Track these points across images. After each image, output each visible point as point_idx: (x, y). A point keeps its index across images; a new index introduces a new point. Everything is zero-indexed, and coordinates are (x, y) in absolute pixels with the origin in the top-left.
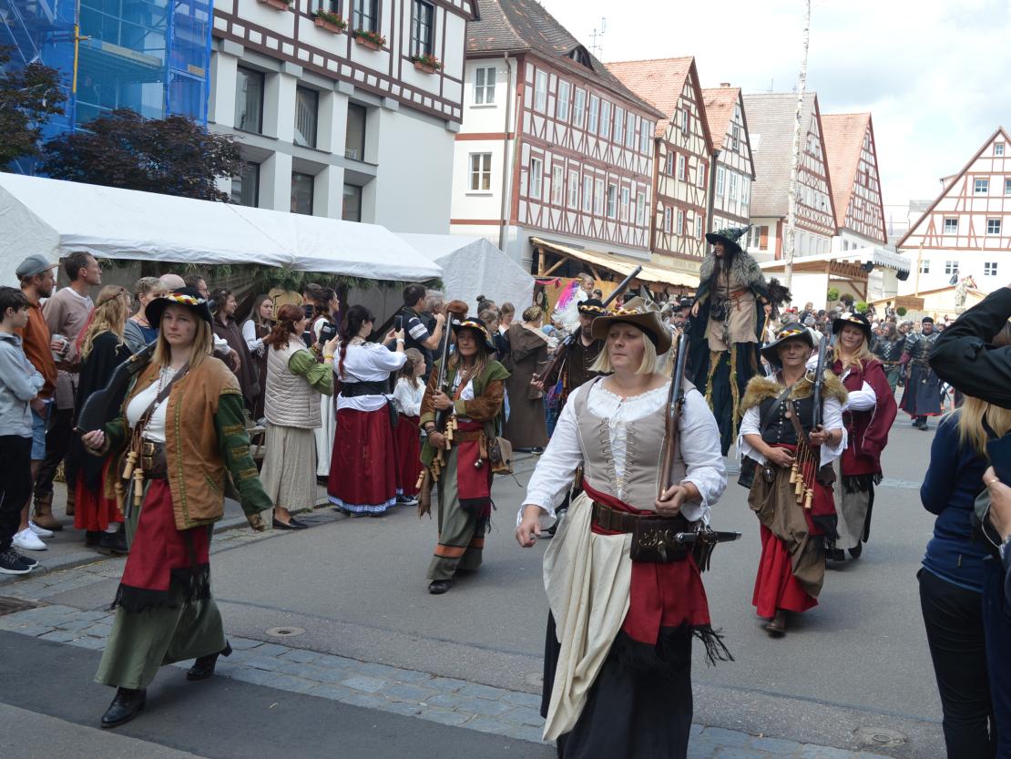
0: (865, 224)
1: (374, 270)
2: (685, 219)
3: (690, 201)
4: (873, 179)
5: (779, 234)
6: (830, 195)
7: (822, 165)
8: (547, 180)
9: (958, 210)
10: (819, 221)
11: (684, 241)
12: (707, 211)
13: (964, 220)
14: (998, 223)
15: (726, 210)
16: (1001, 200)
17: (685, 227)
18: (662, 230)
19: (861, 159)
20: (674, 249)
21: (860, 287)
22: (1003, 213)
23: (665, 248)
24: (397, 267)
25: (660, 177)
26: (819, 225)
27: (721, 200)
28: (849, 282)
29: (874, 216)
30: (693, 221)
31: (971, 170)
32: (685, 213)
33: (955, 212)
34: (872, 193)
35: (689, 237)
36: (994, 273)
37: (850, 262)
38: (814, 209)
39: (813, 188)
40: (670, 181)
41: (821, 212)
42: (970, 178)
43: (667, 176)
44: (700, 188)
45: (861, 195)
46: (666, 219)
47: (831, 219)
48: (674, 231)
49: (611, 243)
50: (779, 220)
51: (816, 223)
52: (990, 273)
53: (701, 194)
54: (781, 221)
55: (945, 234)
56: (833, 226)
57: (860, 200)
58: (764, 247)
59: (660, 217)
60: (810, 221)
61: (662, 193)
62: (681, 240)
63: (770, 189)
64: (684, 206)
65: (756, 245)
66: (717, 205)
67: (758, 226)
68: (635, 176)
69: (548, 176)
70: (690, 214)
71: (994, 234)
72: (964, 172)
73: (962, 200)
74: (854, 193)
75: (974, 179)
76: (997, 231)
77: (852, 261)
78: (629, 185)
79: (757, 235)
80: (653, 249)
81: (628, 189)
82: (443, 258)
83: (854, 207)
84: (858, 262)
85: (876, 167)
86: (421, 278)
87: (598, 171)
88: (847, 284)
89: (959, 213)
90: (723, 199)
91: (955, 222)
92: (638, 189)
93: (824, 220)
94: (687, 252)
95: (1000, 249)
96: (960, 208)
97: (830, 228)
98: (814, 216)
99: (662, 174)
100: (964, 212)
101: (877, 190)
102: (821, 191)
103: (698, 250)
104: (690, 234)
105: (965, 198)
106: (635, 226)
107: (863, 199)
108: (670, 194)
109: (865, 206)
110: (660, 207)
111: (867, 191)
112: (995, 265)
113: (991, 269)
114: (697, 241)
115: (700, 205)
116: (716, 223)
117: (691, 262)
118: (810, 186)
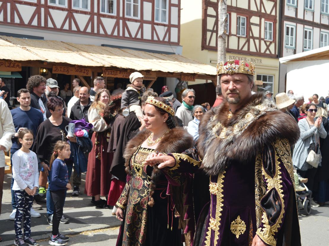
2: (249, 24)
3: (253, 8)
11: (248, 41)
12: (278, 18)
15: (300, 16)
17: (249, 29)
18: (215, 31)
20: (233, 47)
27: (293, 9)
30: (259, 25)
32: (248, 18)
35: (254, 38)
48: (233, 32)
53: (269, 4)
59: (211, 20)
62: (243, 40)
64: (247, 13)
66: (289, 12)
70: (255, 20)
90: (297, 9)
94: (253, 50)
103: (268, 49)
104: (256, 35)
106: (152, 23)
114: (265, 42)
115: (268, 12)
116: (288, 28)
117: (259, 58)
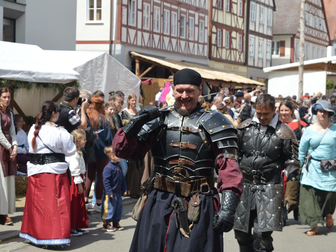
1: (34, 76)
2: (231, 38)
3: (233, 25)
5: (292, 46)
6: (325, 19)
8: (140, 13)
10: (318, 37)
11: (231, 52)
12: (245, 32)
15: (257, 30)
17: (231, 43)
18: (216, 45)
20: (224, 57)
23: (218, 57)
24: (48, 74)
25: (214, 10)
26: (319, 39)
27: (253, 24)
30: (236, 39)
32: (230, 33)
35: (234, 49)
38: (315, 29)
39: (314, 15)
40: (220, 12)
41: (319, 30)
43: (218, 9)
44: (240, 17)
46: (218, 38)
47: (326, 35)
48: (224, 45)
49: (182, 54)
50: (292, 36)
51: (316, 38)
53: (240, 20)
54: (294, 37)
56: (328, 39)
58: (283, 54)
59: (214, 36)
60: (312, 37)
61: (215, 20)
62: (228, 52)
63: (286, 16)
64: (230, 29)
65: (277, 53)
66: (252, 28)
67: (279, 40)
68: (197, 9)
69: (140, 10)
70: (234, 34)
78: (194, 16)
79: (278, 47)
80: (210, 57)
81: (193, 18)
82: (79, 67)
86: (65, 81)
87: (173, 7)
90: (255, 23)
92: (200, 18)
93: (321, 35)
94: (233, 59)
97: (325, 41)
98: (315, 33)
99: (215, 8)
102: (319, 17)
103: (240, 58)
104: (234, 47)
106: (198, 42)
108: (220, 21)
110: (214, 29)
114: (239, 52)
115: (240, 28)
116: (251, 40)
117: (235, 66)
118: (312, 13)
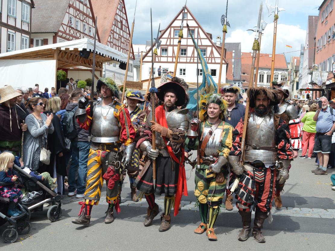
0: (121, 48)
4: (125, 26)
6: (96, 28)
7: (89, 10)
9: (167, 44)
13: (170, 49)
14: (185, 50)
16: (186, 40)
19: (116, 14)
21: (97, 74)
22: (187, 46)
28: (91, 71)
29: (127, 45)
31: (173, 25)
33: (166, 45)
34: (125, 34)
36: (184, 74)
37: (70, 49)
38: (83, 33)
39: (83, 21)
41: (89, 36)
42: (172, 29)
45: (118, 32)
50: (54, 35)
52: (182, 74)
54: (56, 35)
55: (162, 56)
57: (117, 36)
63: (50, 17)
71: (184, 56)
72: (170, 26)
73: (169, 40)
74: (113, 31)
75: (174, 30)
76: (185, 54)
77: (71, 49)
79: (42, 45)
83: (114, 38)
84: (76, 50)
85: (127, 20)
88: (89, 72)
89: (168, 46)
91: (166, 50)
95: (186, 63)
96: (168, 43)
100: (170, 45)
101: (128, 32)
102: (88, 24)
105: (170, 38)
107: (119, 35)
109: (121, 38)
111: (122, 31)
112: (184, 70)
113: (183, 72)
118: (80, 19)
